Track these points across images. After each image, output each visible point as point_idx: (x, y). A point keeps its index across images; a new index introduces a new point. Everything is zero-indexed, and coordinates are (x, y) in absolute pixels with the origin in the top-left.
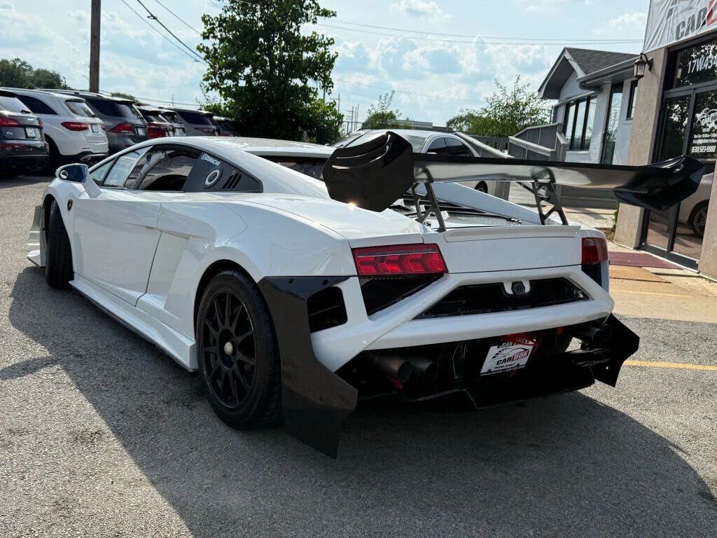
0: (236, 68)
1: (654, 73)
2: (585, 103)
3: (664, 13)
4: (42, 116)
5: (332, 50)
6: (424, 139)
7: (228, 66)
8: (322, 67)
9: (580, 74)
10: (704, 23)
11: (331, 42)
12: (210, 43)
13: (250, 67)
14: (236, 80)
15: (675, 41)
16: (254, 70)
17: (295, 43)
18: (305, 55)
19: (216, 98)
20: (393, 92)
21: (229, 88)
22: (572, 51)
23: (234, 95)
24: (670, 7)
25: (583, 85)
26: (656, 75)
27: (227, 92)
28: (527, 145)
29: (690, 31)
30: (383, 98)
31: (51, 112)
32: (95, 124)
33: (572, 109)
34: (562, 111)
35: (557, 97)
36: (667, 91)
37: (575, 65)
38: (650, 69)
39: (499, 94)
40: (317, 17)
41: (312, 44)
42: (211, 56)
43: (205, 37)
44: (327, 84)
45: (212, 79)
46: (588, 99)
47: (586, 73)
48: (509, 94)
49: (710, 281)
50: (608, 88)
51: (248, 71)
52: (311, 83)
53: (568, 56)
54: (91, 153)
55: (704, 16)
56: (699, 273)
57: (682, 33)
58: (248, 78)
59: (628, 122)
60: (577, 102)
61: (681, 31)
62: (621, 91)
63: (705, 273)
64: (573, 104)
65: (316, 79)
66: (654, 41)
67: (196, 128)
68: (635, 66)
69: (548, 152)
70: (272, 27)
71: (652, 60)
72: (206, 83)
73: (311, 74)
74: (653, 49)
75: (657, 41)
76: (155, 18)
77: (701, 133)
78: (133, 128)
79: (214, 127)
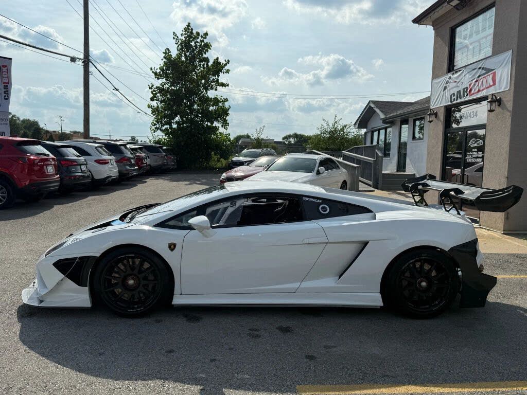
0: (171, 118)
1: (439, 119)
2: (377, 132)
3: (442, 88)
4: (86, 157)
5: (227, 105)
6: (315, 160)
7: (165, 116)
8: (222, 114)
9: (382, 116)
10: (467, 95)
11: (226, 100)
12: (154, 103)
13: (179, 116)
14: (170, 124)
15: (450, 103)
16: (181, 118)
17: (206, 101)
18: (211, 108)
19: (160, 135)
20: (264, 126)
21: (166, 129)
22: (374, 102)
23: (171, 133)
24: (445, 85)
25: (384, 121)
26: (441, 121)
27: (166, 132)
28: (356, 156)
29: (459, 99)
30: (258, 130)
31: (89, 154)
32: (112, 160)
33: (376, 134)
34: (369, 135)
35: (365, 127)
36: (447, 129)
37: (377, 110)
38: (436, 117)
39: (325, 124)
40: (218, 87)
41: (216, 101)
42: (155, 111)
43: (152, 99)
44: (225, 124)
45: (156, 125)
46: (386, 129)
47: (386, 115)
48: (331, 126)
49: (488, 230)
50: (399, 123)
51: (178, 118)
52: (216, 124)
53: (372, 105)
54: (111, 176)
55: (466, 92)
56: (480, 226)
57: (454, 99)
58: (177, 123)
59: (413, 141)
60: (379, 130)
61: (453, 98)
62: (407, 124)
63: (484, 226)
64: (376, 131)
65: (219, 122)
66: (437, 103)
67: (154, 155)
68: (428, 116)
69: (371, 160)
70: (191, 92)
71: (436, 112)
72: (154, 128)
73: (216, 119)
74: (436, 107)
75: (438, 103)
76: (117, 90)
77: (472, 152)
78: (129, 159)
79: (165, 154)
